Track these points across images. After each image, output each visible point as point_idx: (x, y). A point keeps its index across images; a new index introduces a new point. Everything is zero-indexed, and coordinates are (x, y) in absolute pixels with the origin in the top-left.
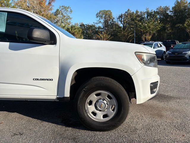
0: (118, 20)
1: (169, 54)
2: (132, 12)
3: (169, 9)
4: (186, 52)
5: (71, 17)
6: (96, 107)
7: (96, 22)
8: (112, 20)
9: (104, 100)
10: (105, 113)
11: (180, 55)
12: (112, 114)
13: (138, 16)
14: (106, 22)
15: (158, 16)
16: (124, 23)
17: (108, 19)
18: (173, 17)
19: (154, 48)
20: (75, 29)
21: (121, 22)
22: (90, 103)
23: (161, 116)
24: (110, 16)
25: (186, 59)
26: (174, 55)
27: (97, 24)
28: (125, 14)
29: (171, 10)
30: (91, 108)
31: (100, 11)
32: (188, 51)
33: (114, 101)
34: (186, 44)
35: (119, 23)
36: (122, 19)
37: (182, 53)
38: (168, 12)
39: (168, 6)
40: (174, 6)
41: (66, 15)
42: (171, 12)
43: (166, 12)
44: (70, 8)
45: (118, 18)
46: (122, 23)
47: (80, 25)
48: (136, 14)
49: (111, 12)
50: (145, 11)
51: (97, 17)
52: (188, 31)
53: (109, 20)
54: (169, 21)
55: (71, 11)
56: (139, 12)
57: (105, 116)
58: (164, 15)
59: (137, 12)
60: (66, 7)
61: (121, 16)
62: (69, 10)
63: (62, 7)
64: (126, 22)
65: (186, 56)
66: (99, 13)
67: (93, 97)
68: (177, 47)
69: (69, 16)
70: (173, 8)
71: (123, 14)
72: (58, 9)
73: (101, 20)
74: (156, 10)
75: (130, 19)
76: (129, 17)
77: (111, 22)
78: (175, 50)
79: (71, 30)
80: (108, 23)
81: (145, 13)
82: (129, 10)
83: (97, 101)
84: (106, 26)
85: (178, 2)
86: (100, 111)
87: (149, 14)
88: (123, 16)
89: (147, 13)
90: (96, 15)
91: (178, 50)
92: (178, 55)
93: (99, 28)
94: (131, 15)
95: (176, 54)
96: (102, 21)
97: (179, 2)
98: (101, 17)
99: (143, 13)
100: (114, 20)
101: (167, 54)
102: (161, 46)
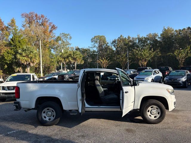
0: (112, 45)
1: (167, 80)
2: (124, 37)
3: (158, 36)
4: (180, 79)
5: (70, 43)
6: (151, 113)
7: (91, 46)
8: (106, 44)
9: (154, 110)
10: (155, 116)
11: (175, 81)
12: (158, 116)
13: (130, 41)
14: (100, 46)
15: (148, 42)
16: (118, 47)
17: (103, 43)
18: (162, 43)
19: (154, 75)
20: (77, 55)
21: (115, 46)
22: (148, 111)
23: (177, 118)
24: (104, 41)
25: (180, 84)
26: (171, 81)
27: (92, 48)
28: (118, 40)
29: (160, 37)
30: (149, 114)
31: (95, 37)
32: (181, 78)
33: (159, 111)
34: (179, 72)
35: (113, 47)
36: (115, 44)
37: (176, 80)
38: (157, 38)
39: (156, 33)
40: (162, 33)
41: (65, 41)
42: (159, 38)
43: (155, 38)
44: (70, 35)
45: (112, 43)
46: (115, 48)
47: (76, 49)
48: (128, 39)
49: (105, 37)
50: (137, 37)
51: (92, 42)
52: (178, 58)
53: (104, 45)
54: (158, 47)
55: (71, 38)
56: (130, 38)
57: (155, 117)
58: (153, 41)
59: (129, 37)
60: (66, 34)
61: (114, 42)
62: (69, 37)
63: (62, 34)
64: (120, 46)
65: (180, 82)
66: (94, 38)
67: (150, 109)
68: (172, 74)
69: (68, 42)
70: (161, 35)
71: (116, 39)
72: (59, 36)
73: (95, 45)
74: (146, 37)
75: (123, 44)
76: (122, 42)
77: (105, 47)
78: (171, 77)
79: (73, 56)
80: (102, 48)
81: (136, 39)
82: (121, 36)
83: (151, 110)
84: (100, 50)
85: (165, 30)
86: (153, 115)
87: (140, 40)
88: (117, 41)
89: (139, 39)
90: (91, 40)
91: (173, 77)
92: (174, 81)
93: (94, 52)
94: (124, 40)
95: (172, 80)
96: (97, 45)
97: (167, 30)
98: (96, 42)
99: (135, 39)
100: (108, 45)
101: (165, 80)
102: (159, 73)
